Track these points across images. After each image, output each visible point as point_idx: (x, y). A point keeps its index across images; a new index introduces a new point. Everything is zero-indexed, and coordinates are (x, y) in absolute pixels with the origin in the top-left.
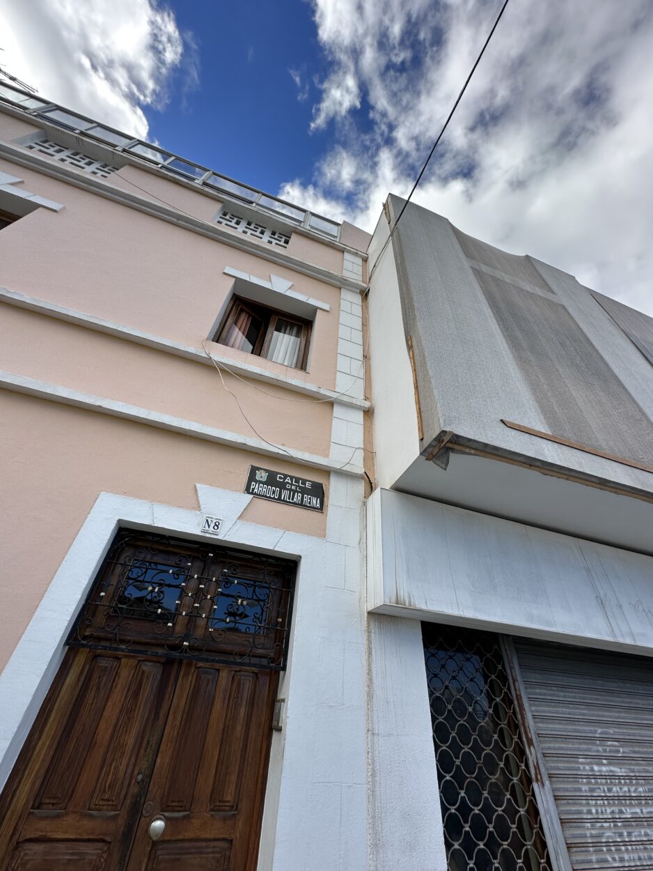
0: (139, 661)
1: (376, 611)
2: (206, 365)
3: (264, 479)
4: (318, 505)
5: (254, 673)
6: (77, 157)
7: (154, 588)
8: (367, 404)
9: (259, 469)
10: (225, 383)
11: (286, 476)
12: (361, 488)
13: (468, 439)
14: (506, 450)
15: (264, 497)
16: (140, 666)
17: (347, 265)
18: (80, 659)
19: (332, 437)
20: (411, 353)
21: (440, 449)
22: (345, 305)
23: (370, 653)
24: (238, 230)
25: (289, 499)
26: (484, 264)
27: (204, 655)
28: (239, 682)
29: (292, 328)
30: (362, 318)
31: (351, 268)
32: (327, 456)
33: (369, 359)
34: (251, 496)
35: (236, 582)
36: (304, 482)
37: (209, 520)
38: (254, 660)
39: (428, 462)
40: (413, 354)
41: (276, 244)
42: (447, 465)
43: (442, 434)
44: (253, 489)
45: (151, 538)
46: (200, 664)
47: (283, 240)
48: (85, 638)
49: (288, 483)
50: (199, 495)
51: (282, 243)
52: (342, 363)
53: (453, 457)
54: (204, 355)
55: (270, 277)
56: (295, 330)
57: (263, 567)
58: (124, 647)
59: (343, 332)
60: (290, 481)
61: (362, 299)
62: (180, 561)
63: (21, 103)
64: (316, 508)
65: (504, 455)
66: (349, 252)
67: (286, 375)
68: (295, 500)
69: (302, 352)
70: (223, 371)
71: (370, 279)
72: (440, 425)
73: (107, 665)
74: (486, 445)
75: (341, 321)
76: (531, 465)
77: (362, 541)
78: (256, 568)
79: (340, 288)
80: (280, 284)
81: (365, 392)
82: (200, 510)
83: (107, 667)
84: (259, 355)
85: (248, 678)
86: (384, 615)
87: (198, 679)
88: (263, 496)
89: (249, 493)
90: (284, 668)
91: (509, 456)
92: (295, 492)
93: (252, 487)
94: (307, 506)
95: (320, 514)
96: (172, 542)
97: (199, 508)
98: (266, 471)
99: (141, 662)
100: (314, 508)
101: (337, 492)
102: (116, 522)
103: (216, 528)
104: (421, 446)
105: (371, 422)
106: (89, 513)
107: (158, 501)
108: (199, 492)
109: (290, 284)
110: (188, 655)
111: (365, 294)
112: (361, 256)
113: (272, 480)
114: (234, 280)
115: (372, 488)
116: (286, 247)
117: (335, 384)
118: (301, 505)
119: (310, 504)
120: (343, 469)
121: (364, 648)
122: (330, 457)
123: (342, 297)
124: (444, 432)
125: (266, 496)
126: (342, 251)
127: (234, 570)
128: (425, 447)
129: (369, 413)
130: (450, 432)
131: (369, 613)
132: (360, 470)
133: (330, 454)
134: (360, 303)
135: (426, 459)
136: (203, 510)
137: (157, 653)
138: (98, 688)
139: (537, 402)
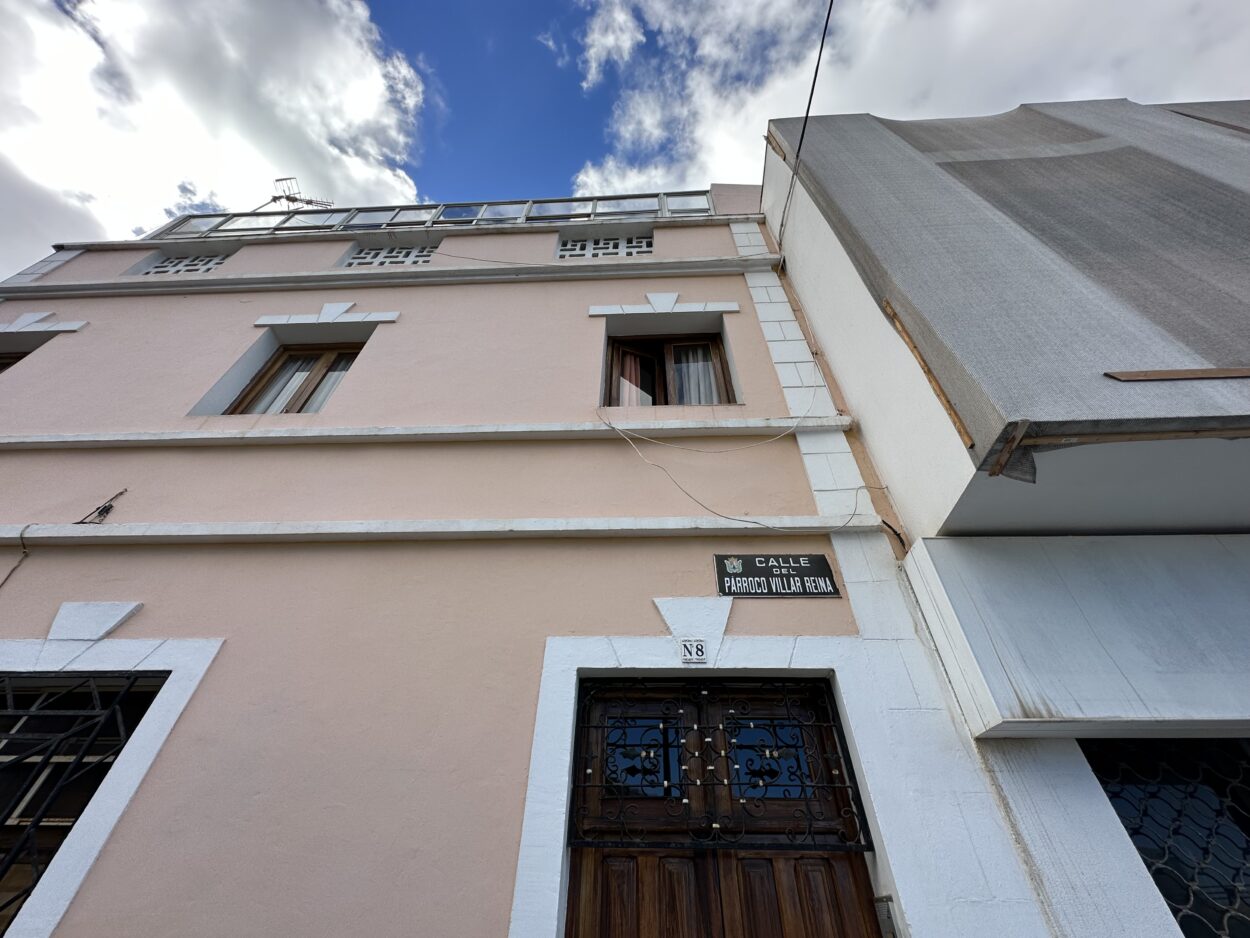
0: (660, 858)
1: (989, 735)
2: (610, 440)
3: (739, 569)
4: (830, 588)
5: (823, 859)
6: (394, 254)
7: (648, 753)
8: (846, 420)
9: (727, 557)
10: (641, 455)
11: (767, 558)
12: (885, 546)
13: (1059, 422)
14: (1137, 421)
15: (748, 595)
16: (664, 865)
17: (740, 240)
18: (588, 864)
19: (812, 484)
20: (897, 324)
21: (1011, 453)
22: (758, 295)
23: (1007, 806)
24: (586, 256)
25: (784, 589)
26: (955, 149)
27: (745, 839)
28: (807, 876)
29: (695, 353)
30: (789, 301)
31: (748, 242)
32: (814, 512)
33: (822, 355)
34: (730, 599)
35: (752, 725)
36: (796, 559)
37: (688, 644)
38: (819, 839)
39: (994, 478)
40: (903, 326)
41: (638, 253)
42: (1034, 473)
43: (1010, 429)
44: (730, 587)
45: (620, 685)
46: (742, 854)
47: (644, 244)
48: (586, 833)
49: (774, 567)
50: (663, 613)
51: (645, 249)
52: (786, 375)
53: (1041, 459)
54: (604, 427)
55: (646, 297)
56: (700, 353)
57: (780, 696)
58: (638, 840)
59: (770, 331)
60: (775, 563)
61: (779, 277)
62: (668, 709)
63: (327, 224)
64: (827, 594)
65: (1136, 429)
66: (737, 221)
67: (714, 418)
68: (793, 588)
69: (722, 380)
70: (634, 439)
71: (780, 245)
72: (999, 415)
73: (622, 868)
74: (1096, 423)
75: (761, 318)
76: (1197, 431)
77: (919, 628)
78: (773, 700)
79: (743, 274)
80: (663, 302)
81: (835, 404)
82: (671, 634)
83: (622, 871)
84: (666, 403)
85: (816, 868)
86: (1005, 739)
87: (746, 876)
88: (746, 594)
89: (725, 594)
90: (870, 847)
91: (1149, 428)
92: (788, 576)
93: (727, 585)
94: (814, 594)
95: (837, 600)
96: (649, 685)
97: (667, 631)
98: (738, 557)
99: (663, 860)
100: (824, 595)
101: (852, 562)
102: (575, 673)
103: (700, 653)
104: (974, 457)
105: (862, 444)
106: (542, 668)
107: (616, 634)
108: (660, 609)
109: (674, 296)
110: (723, 842)
111: (780, 268)
112: (754, 220)
113: (749, 568)
114: (604, 320)
115: (902, 541)
116: (651, 252)
117: (786, 406)
118: (805, 594)
119: (816, 589)
120: (849, 524)
121: (992, 798)
122: (820, 513)
123: (749, 285)
124: (1013, 425)
125: (750, 593)
126: (727, 224)
127: (744, 708)
128: (982, 459)
129: (853, 432)
130: (1024, 422)
131: (978, 740)
132: (875, 520)
133: (819, 509)
134: (778, 282)
135: (990, 475)
136: (675, 633)
137: (682, 844)
138: (622, 901)
139: (1159, 324)
